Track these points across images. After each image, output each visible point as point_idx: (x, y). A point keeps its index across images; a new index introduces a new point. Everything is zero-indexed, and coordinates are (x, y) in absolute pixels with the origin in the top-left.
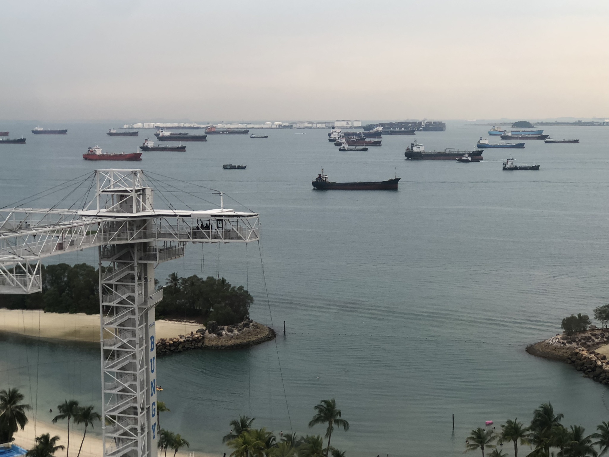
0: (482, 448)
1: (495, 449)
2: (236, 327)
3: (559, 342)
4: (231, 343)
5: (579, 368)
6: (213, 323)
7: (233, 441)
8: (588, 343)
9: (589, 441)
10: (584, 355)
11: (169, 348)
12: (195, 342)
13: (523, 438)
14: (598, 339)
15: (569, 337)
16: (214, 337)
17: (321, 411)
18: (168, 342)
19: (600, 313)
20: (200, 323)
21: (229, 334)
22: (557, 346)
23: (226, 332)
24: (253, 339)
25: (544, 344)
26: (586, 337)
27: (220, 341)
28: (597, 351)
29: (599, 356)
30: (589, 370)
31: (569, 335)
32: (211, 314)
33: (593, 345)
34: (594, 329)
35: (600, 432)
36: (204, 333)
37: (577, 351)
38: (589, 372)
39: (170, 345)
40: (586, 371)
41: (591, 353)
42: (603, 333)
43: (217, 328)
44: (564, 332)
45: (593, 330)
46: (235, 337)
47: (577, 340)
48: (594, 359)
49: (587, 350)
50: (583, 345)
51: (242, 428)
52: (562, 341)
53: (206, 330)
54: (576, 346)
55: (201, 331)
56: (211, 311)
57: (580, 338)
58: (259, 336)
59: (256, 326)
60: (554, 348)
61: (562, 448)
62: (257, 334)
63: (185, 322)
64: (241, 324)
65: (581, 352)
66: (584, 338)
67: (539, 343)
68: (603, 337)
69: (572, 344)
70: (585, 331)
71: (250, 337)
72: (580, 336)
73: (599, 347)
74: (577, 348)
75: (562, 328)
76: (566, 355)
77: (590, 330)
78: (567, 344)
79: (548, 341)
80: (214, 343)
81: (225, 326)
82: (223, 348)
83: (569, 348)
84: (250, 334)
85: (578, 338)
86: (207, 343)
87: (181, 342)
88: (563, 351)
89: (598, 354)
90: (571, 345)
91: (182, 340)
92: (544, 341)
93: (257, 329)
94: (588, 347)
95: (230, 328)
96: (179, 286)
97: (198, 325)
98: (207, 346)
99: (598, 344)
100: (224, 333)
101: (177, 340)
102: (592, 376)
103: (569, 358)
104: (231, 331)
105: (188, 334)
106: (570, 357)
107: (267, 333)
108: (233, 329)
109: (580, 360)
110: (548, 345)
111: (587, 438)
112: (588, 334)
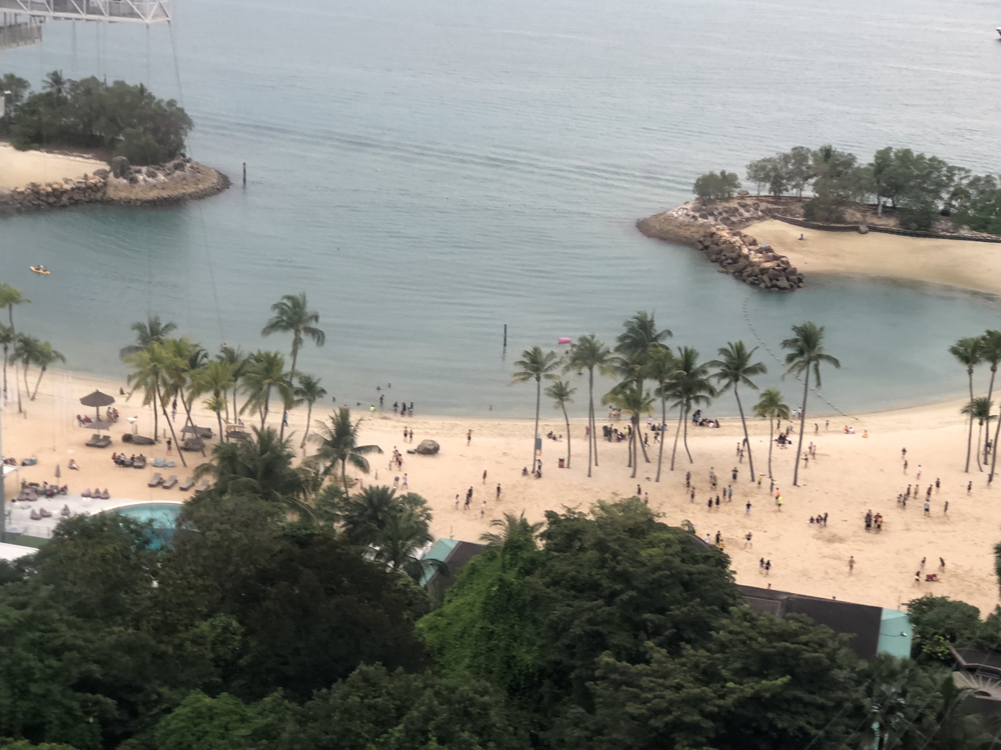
0: (538, 379)
1: (557, 381)
2: (161, 168)
3: (688, 215)
4: (153, 194)
5: (714, 257)
6: (123, 160)
7: (133, 355)
8: (733, 219)
9: (705, 372)
10: (724, 237)
11: (45, 198)
12: (89, 191)
13: (604, 366)
14: (748, 211)
15: (704, 207)
16: (124, 184)
17: (283, 312)
18: (44, 189)
19: (756, 171)
20: (101, 160)
21: (150, 180)
22: (684, 221)
23: (146, 176)
24: (190, 189)
25: (663, 217)
26: (730, 208)
27: (134, 191)
28: (745, 231)
29: (746, 239)
30: (730, 261)
31: (704, 205)
32: (119, 146)
33: (741, 222)
34: (744, 195)
35: (722, 359)
36: (107, 177)
37: (714, 230)
38: (729, 264)
39: (48, 194)
40: (724, 264)
41: (735, 235)
42: (757, 203)
43: (129, 169)
44: (697, 199)
45: (742, 198)
46: (160, 187)
47: (716, 213)
48: (738, 244)
49: (730, 230)
50: (725, 221)
51: (152, 335)
52: (692, 213)
53: (110, 171)
54: (713, 222)
55: (103, 174)
56: (121, 140)
57: (720, 210)
58: (201, 186)
59: (197, 168)
60: (678, 225)
61: (661, 382)
62: (198, 182)
63: (75, 156)
64: (170, 165)
65: (719, 233)
66: (726, 209)
67: (656, 216)
68: (756, 209)
69: (707, 219)
70: (730, 198)
71: (186, 187)
72: (721, 206)
73: (749, 226)
74: (714, 226)
75: (694, 192)
76: (696, 236)
77: (738, 198)
78: (700, 219)
79: (670, 212)
80: (123, 195)
81: (143, 165)
82: (139, 203)
83: (702, 225)
84: (185, 182)
85: (717, 209)
86: (111, 193)
87: (65, 192)
88: (693, 229)
89: (745, 236)
90: (705, 220)
91: (67, 187)
92: (665, 212)
93: (199, 174)
94: (731, 225)
95: (152, 170)
96: (64, 94)
97: (98, 162)
98: (112, 200)
99: (748, 220)
100: (141, 177)
101: (59, 187)
102: (732, 271)
103: (700, 242)
104: (152, 175)
105: (79, 177)
106: (702, 239)
107: (215, 181)
108: (156, 172)
109: (717, 244)
110: (669, 220)
111: (702, 366)
112: (734, 204)
